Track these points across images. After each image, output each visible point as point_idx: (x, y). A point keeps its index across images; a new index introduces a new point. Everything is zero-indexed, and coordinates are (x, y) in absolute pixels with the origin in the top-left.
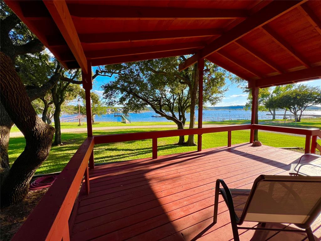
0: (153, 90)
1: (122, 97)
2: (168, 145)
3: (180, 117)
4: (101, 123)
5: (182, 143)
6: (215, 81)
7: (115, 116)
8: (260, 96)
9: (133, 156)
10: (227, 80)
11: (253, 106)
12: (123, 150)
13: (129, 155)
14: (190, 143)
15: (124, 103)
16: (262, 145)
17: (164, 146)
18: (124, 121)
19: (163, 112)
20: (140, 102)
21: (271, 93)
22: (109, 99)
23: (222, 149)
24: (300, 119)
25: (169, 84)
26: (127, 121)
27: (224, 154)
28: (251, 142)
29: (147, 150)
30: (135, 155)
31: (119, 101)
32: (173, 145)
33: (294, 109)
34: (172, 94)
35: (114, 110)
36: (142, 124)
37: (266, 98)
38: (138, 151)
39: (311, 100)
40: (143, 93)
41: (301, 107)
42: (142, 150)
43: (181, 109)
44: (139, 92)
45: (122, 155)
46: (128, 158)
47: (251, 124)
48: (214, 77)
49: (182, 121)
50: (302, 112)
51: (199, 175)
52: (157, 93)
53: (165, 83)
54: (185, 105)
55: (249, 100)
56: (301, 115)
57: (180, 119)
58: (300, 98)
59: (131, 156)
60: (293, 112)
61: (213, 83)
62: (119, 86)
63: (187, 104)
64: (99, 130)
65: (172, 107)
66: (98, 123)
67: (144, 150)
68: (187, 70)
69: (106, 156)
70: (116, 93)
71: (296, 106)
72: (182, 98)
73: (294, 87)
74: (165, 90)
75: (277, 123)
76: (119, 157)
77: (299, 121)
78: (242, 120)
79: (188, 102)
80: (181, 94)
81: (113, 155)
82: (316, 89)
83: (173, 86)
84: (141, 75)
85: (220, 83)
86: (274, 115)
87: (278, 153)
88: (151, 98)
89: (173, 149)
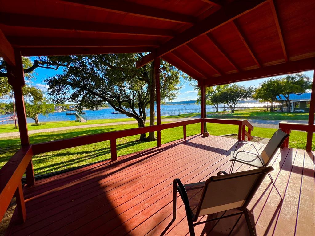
0: (111, 85)
1: (74, 93)
2: (129, 142)
3: (141, 113)
4: (48, 123)
5: (143, 140)
6: (171, 79)
7: (67, 114)
8: (207, 92)
9: (90, 158)
10: (181, 79)
11: (202, 101)
12: (77, 153)
13: (85, 159)
14: (151, 139)
15: (77, 100)
16: (210, 135)
17: (125, 144)
18: (79, 120)
19: (123, 109)
20: (97, 99)
21: (215, 90)
22: (56, 95)
23: (179, 143)
24: (234, 110)
25: (128, 80)
26: (82, 119)
27: (180, 147)
28: (201, 134)
29: (106, 150)
30: (93, 158)
31: (70, 97)
32: (134, 141)
33: (230, 103)
34: (131, 91)
35: (66, 107)
36: (100, 122)
37: (211, 94)
38: (96, 152)
39: (240, 96)
40: (100, 89)
41: (234, 102)
42: (101, 151)
43: (141, 106)
44: (94, 88)
45: (77, 159)
46: (84, 162)
47: (202, 118)
48: (170, 75)
49: (143, 116)
50: (235, 105)
51: (159, 172)
52: (116, 89)
53: (123, 79)
54: (145, 101)
55: (199, 96)
56: (235, 107)
57: (141, 115)
58: (234, 95)
59: (88, 159)
60: (229, 105)
61: (169, 80)
62: (69, 80)
63: (147, 100)
64: (45, 132)
65: (132, 104)
66: (44, 124)
67: (104, 151)
68: (145, 67)
69: (56, 163)
70: (65, 89)
71: (231, 100)
72: (142, 94)
73: (229, 86)
74: (124, 87)
75: (219, 114)
76: (73, 162)
77: (234, 112)
78: (194, 113)
79: (148, 99)
80: (141, 90)
81: (65, 160)
82: (243, 88)
83: (132, 83)
84: (95, 69)
85: (175, 81)
86: (217, 108)
87: (221, 141)
88: (109, 94)
89: (134, 146)
